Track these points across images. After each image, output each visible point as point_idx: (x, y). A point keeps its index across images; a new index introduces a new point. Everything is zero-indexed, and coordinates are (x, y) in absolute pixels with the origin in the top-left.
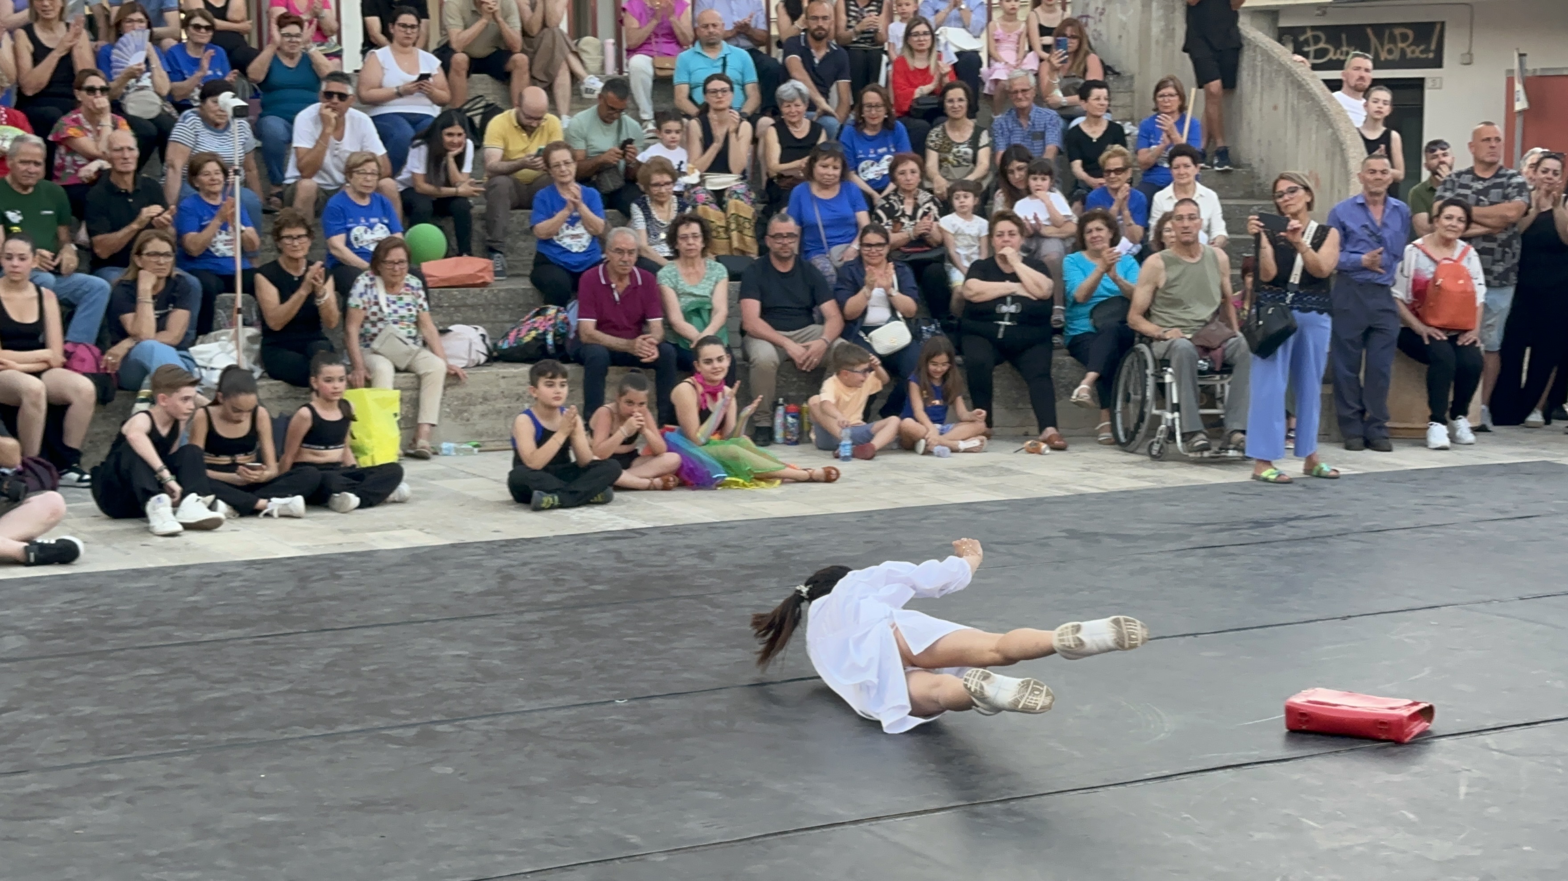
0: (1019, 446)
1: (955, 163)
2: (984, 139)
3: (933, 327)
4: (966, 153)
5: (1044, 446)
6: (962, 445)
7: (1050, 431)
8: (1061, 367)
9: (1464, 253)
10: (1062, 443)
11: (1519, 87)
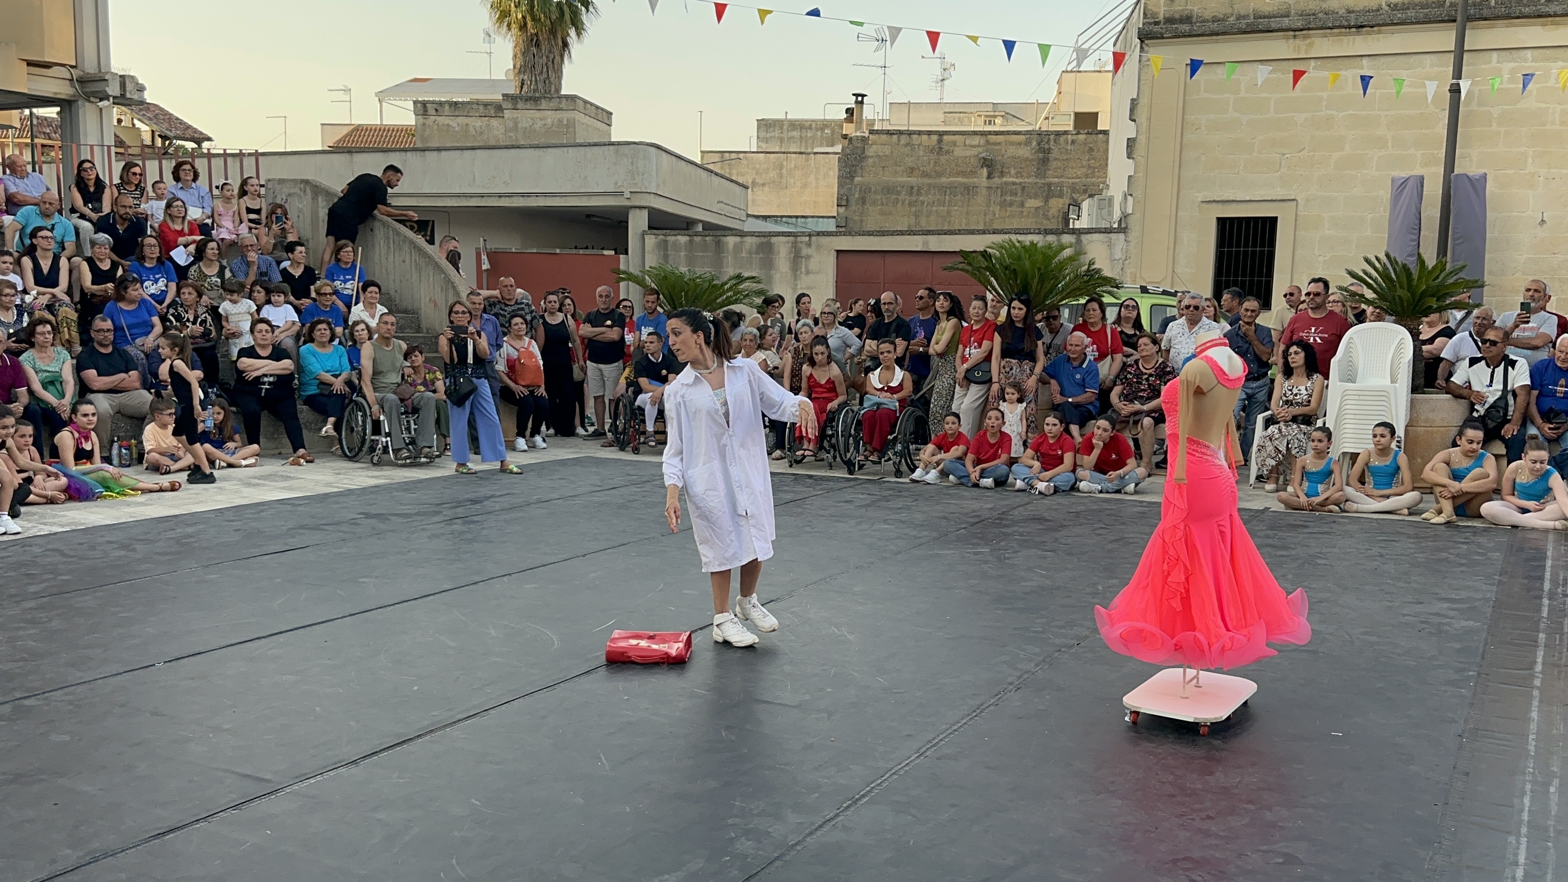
1: (210, 288)
2: (228, 274)
4: (216, 281)
5: (302, 461)
6: (244, 463)
7: (302, 451)
8: (301, 412)
9: (530, 343)
10: (311, 458)
11: (484, 257)
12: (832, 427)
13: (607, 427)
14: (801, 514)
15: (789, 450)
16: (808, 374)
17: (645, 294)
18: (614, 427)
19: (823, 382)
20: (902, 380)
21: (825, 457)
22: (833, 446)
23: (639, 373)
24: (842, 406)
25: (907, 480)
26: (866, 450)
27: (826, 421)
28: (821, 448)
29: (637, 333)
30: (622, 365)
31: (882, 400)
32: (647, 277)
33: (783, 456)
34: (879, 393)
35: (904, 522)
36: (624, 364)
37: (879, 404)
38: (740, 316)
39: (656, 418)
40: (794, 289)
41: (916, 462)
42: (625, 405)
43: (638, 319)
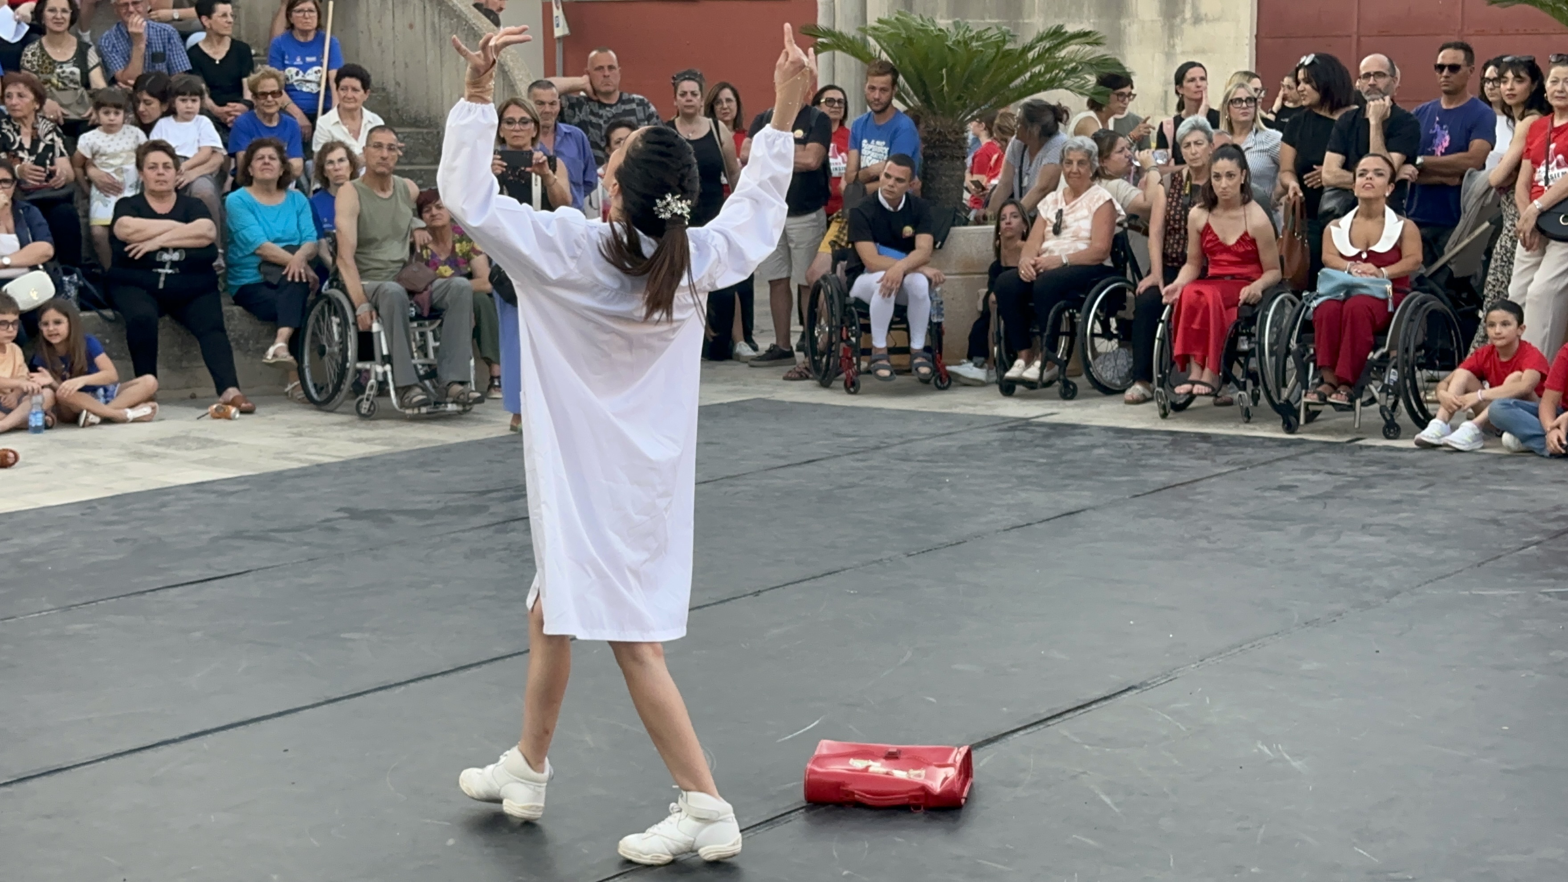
0: (201, 412)
1: (60, 85)
2: (93, 58)
3: (75, 277)
4: (72, 73)
5: (233, 410)
6: (131, 414)
7: (232, 392)
8: (230, 319)
10: (249, 405)
11: (557, 12)
12: (1250, 336)
13: (795, 341)
14: (1187, 512)
15: (1161, 384)
16: (1201, 224)
17: (869, 74)
18: (809, 341)
19: (1231, 241)
20: (1401, 239)
21: (1236, 397)
22: (1251, 375)
23: (857, 231)
24: (1269, 293)
25: (1411, 444)
26: (1322, 381)
27: (1236, 326)
28: (1227, 378)
29: (854, 152)
30: (823, 218)
31: (1357, 279)
32: (871, 41)
33: (1149, 395)
34: (1348, 264)
35: (1405, 530)
36: (828, 215)
37: (1349, 288)
38: (1059, 114)
39: (892, 323)
40: (1169, 55)
41: (1430, 407)
42: (831, 297)
43: (856, 123)
